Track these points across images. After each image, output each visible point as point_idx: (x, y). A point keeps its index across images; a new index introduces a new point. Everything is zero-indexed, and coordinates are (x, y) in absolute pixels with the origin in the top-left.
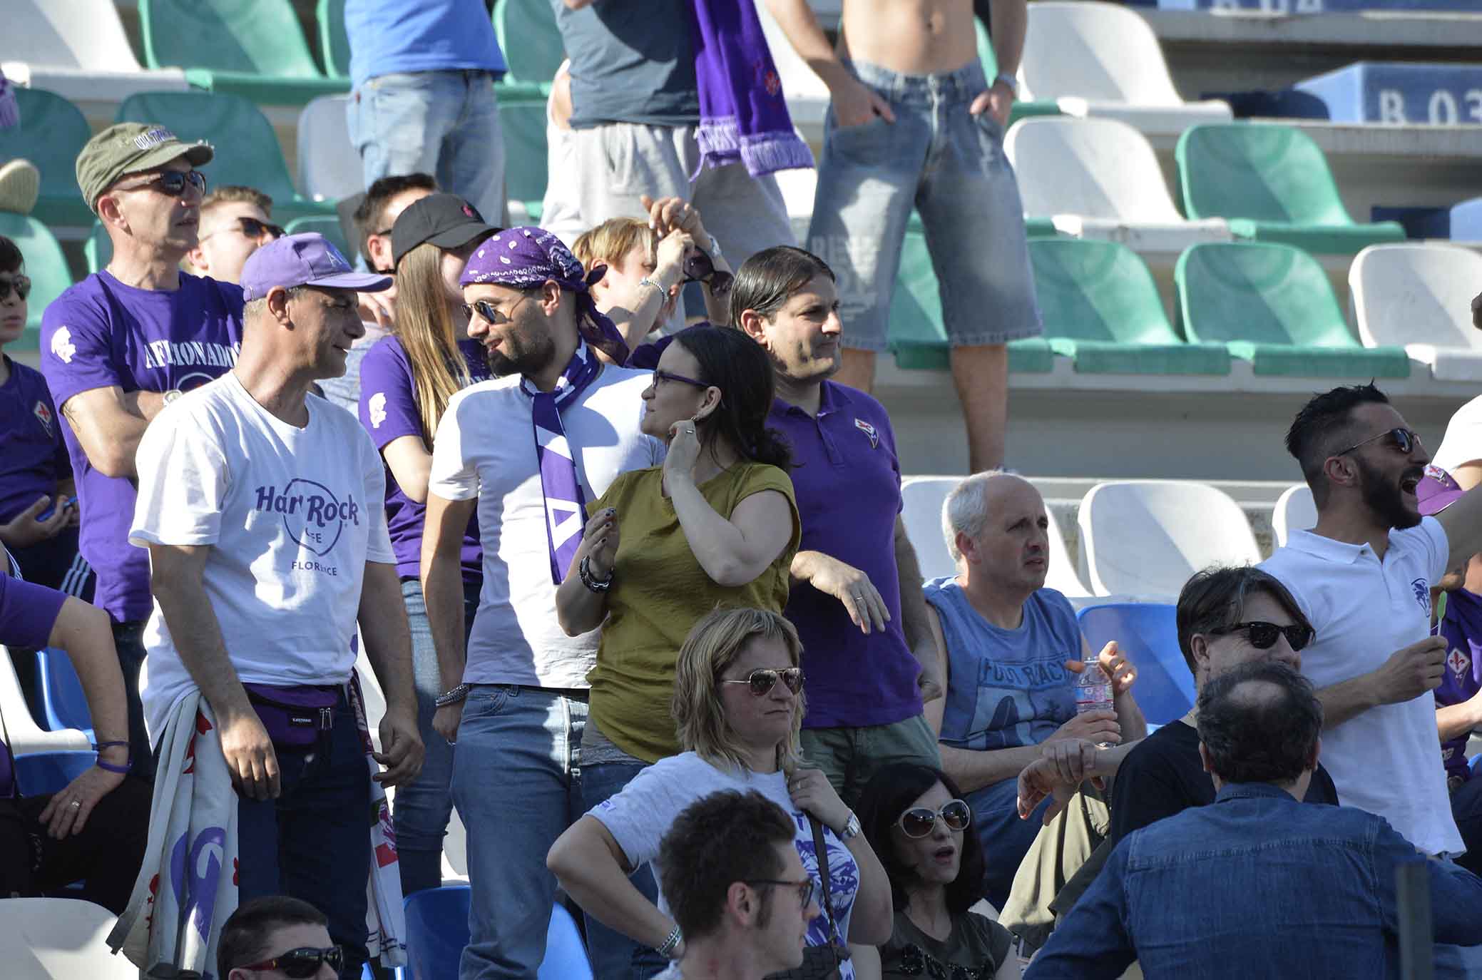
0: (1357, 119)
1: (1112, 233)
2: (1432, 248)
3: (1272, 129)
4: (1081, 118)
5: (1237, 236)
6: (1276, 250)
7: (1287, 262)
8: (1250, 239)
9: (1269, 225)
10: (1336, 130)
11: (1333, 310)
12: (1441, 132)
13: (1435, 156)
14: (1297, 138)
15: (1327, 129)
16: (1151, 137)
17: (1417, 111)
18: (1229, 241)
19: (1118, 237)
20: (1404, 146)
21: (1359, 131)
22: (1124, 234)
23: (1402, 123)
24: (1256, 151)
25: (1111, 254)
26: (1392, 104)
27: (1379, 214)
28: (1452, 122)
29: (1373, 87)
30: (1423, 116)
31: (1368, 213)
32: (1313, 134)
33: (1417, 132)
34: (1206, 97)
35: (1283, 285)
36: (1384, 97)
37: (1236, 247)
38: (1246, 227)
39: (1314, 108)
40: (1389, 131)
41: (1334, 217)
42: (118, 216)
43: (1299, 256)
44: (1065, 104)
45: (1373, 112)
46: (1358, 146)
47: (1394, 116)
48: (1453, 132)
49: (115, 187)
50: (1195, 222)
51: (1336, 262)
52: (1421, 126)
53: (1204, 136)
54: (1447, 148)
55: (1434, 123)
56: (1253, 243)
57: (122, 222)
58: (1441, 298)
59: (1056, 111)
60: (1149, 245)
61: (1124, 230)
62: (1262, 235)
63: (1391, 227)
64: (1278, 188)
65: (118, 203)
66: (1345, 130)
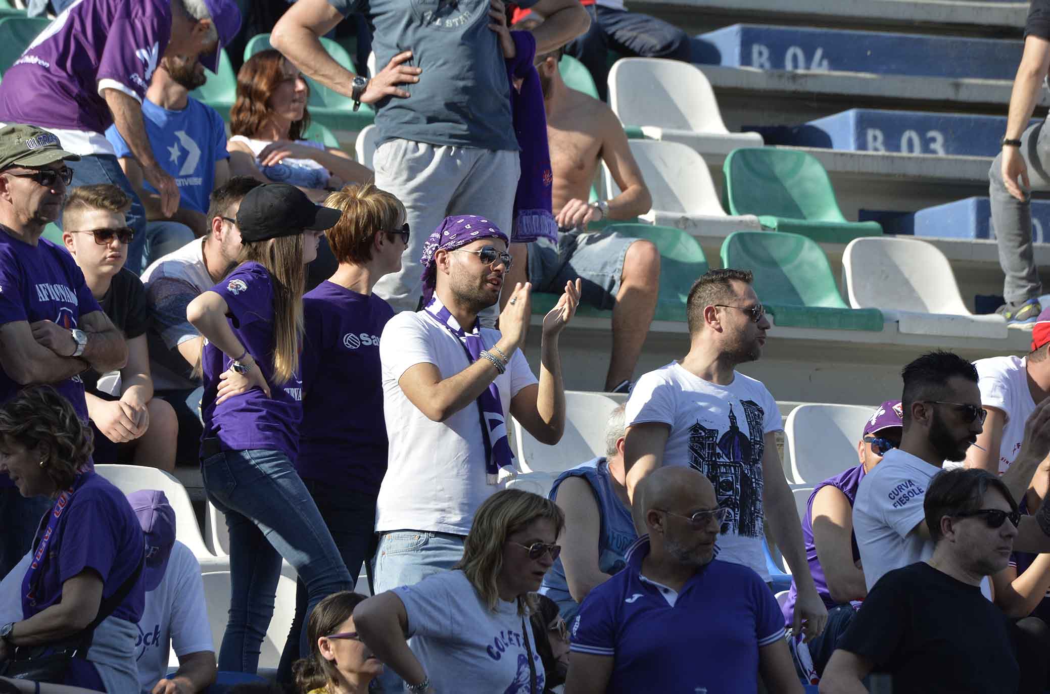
0: (852, 149)
1: (677, 222)
2: (900, 239)
3: (792, 153)
4: (658, 140)
5: (765, 227)
6: (793, 237)
7: (799, 247)
8: (774, 229)
9: (786, 220)
10: (836, 154)
11: (830, 282)
12: (909, 158)
13: (904, 175)
14: (808, 159)
15: (830, 153)
16: (706, 156)
17: (892, 143)
18: (760, 231)
19: (681, 226)
20: (883, 168)
21: (852, 156)
22: (686, 223)
23: (882, 152)
24: (779, 168)
25: (677, 238)
26: (875, 138)
27: (864, 215)
28: (917, 153)
29: (862, 126)
30: (898, 148)
31: (856, 215)
32: (819, 158)
33: (893, 158)
34: (745, 129)
35: (796, 262)
36: (870, 133)
37: (764, 234)
38: (771, 221)
39: (822, 140)
40: (873, 156)
41: (833, 216)
42: (6, 191)
43: (808, 243)
44: (647, 130)
45: (862, 144)
46: (851, 167)
47: (876, 147)
48: (917, 159)
49: (7, 171)
50: (735, 217)
51: (832, 247)
52: (895, 154)
53: (744, 156)
54: (912, 170)
55: (904, 153)
56: (776, 232)
57: (7, 195)
58: (907, 275)
59: (641, 136)
60: (703, 232)
61: (686, 220)
62: (782, 227)
63: (872, 224)
64: (795, 194)
65: (7, 182)
66: (842, 155)
